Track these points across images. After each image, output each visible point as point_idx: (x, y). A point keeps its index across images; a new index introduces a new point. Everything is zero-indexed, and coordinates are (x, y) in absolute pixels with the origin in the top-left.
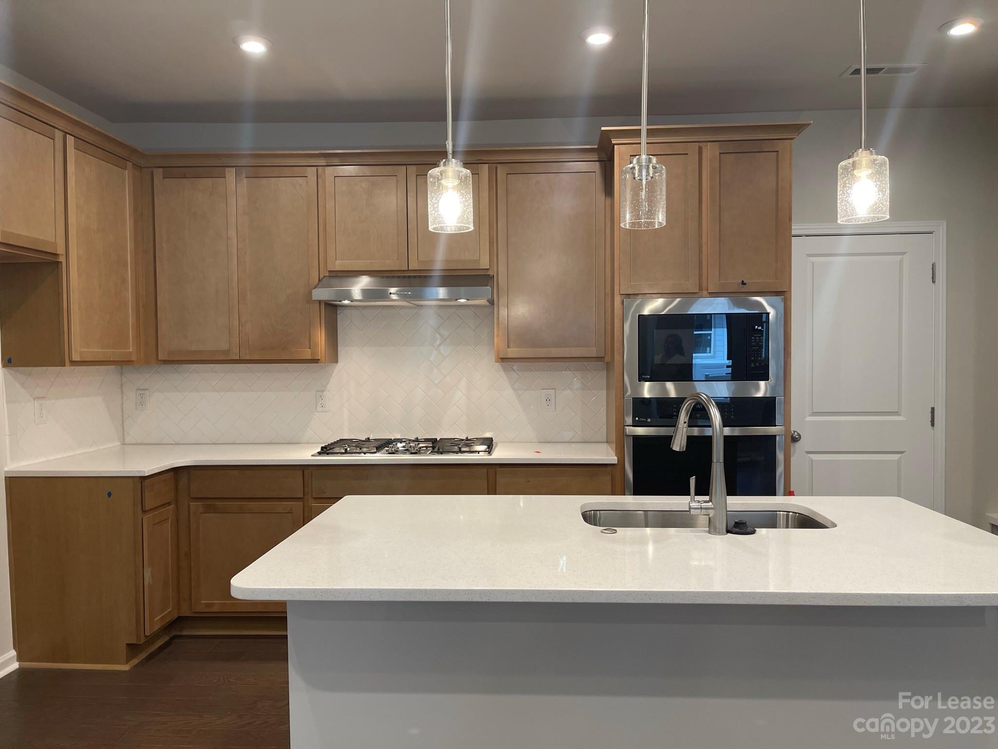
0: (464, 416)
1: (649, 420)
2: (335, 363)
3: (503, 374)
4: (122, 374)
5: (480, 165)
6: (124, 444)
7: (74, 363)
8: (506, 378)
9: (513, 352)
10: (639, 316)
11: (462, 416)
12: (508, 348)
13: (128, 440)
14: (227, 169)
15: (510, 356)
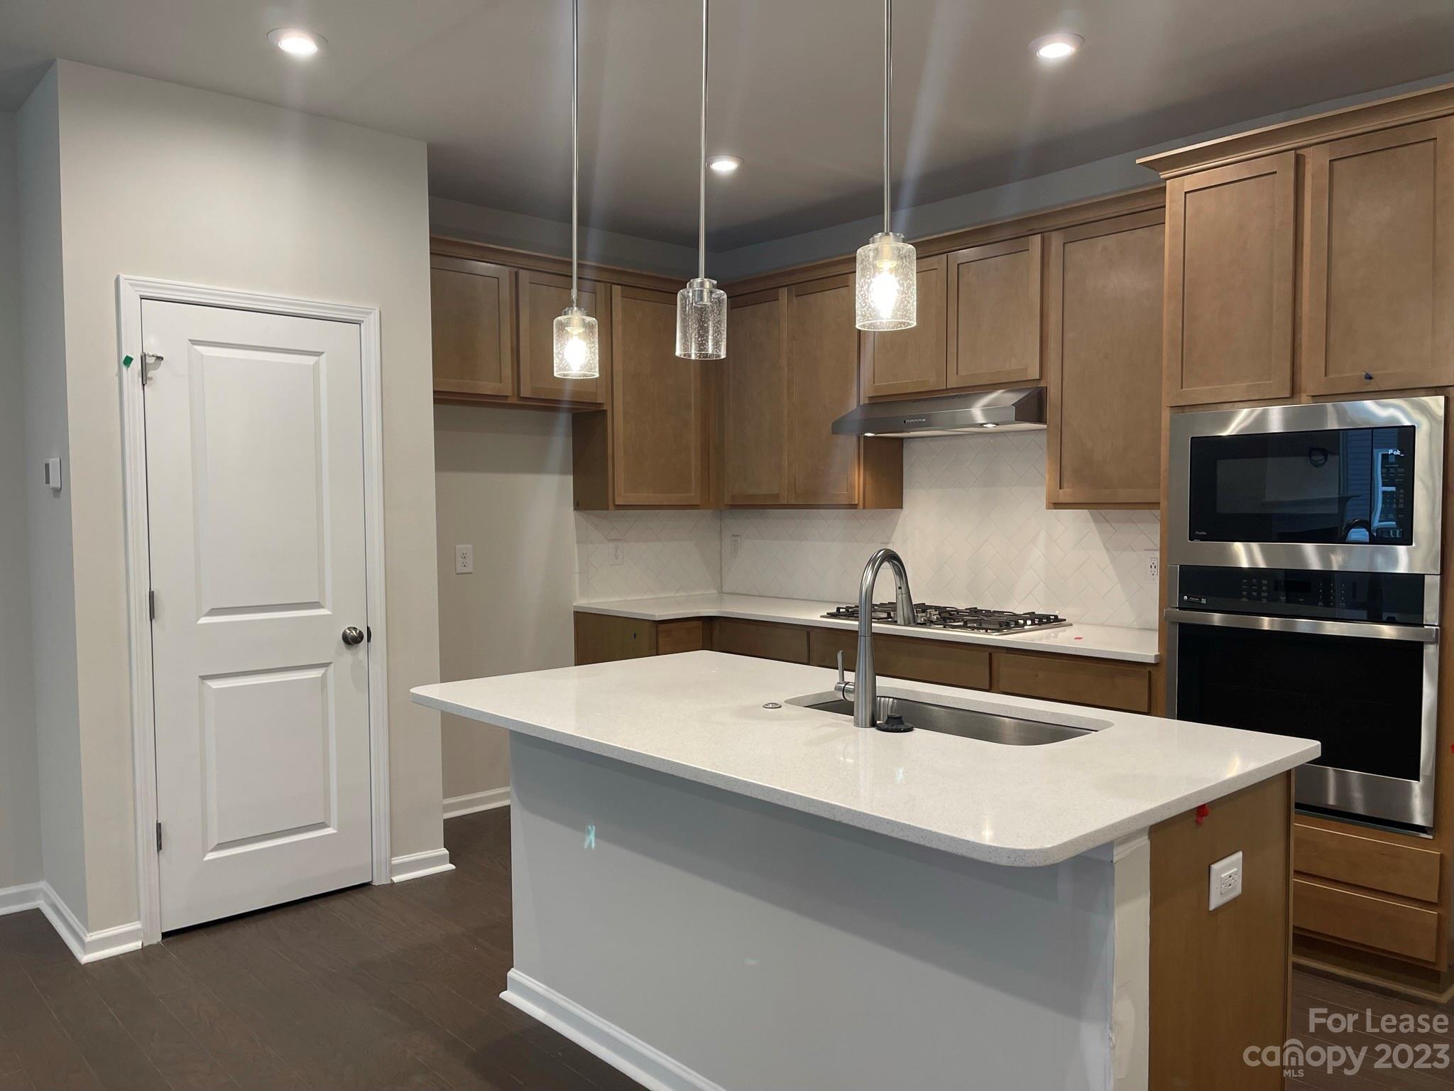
0: (1042, 583)
1: (1204, 601)
2: (898, 508)
3: (1092, 525)
4: (721, 519)
5: (1030, 237)
6: (721, 592)
7: (619, 507)
8: (1096, 532)
9: (1065, 495)
10: (1192, 438)
11: (1039, 583)
12: (1060, 488)
13: (725, 589)
14: (780, 290)
15: (1062, 500)
